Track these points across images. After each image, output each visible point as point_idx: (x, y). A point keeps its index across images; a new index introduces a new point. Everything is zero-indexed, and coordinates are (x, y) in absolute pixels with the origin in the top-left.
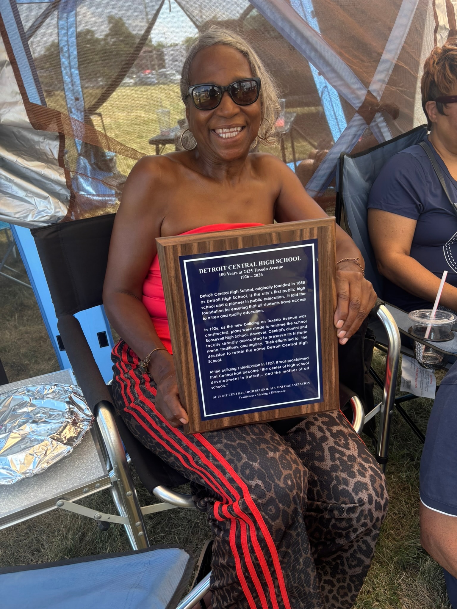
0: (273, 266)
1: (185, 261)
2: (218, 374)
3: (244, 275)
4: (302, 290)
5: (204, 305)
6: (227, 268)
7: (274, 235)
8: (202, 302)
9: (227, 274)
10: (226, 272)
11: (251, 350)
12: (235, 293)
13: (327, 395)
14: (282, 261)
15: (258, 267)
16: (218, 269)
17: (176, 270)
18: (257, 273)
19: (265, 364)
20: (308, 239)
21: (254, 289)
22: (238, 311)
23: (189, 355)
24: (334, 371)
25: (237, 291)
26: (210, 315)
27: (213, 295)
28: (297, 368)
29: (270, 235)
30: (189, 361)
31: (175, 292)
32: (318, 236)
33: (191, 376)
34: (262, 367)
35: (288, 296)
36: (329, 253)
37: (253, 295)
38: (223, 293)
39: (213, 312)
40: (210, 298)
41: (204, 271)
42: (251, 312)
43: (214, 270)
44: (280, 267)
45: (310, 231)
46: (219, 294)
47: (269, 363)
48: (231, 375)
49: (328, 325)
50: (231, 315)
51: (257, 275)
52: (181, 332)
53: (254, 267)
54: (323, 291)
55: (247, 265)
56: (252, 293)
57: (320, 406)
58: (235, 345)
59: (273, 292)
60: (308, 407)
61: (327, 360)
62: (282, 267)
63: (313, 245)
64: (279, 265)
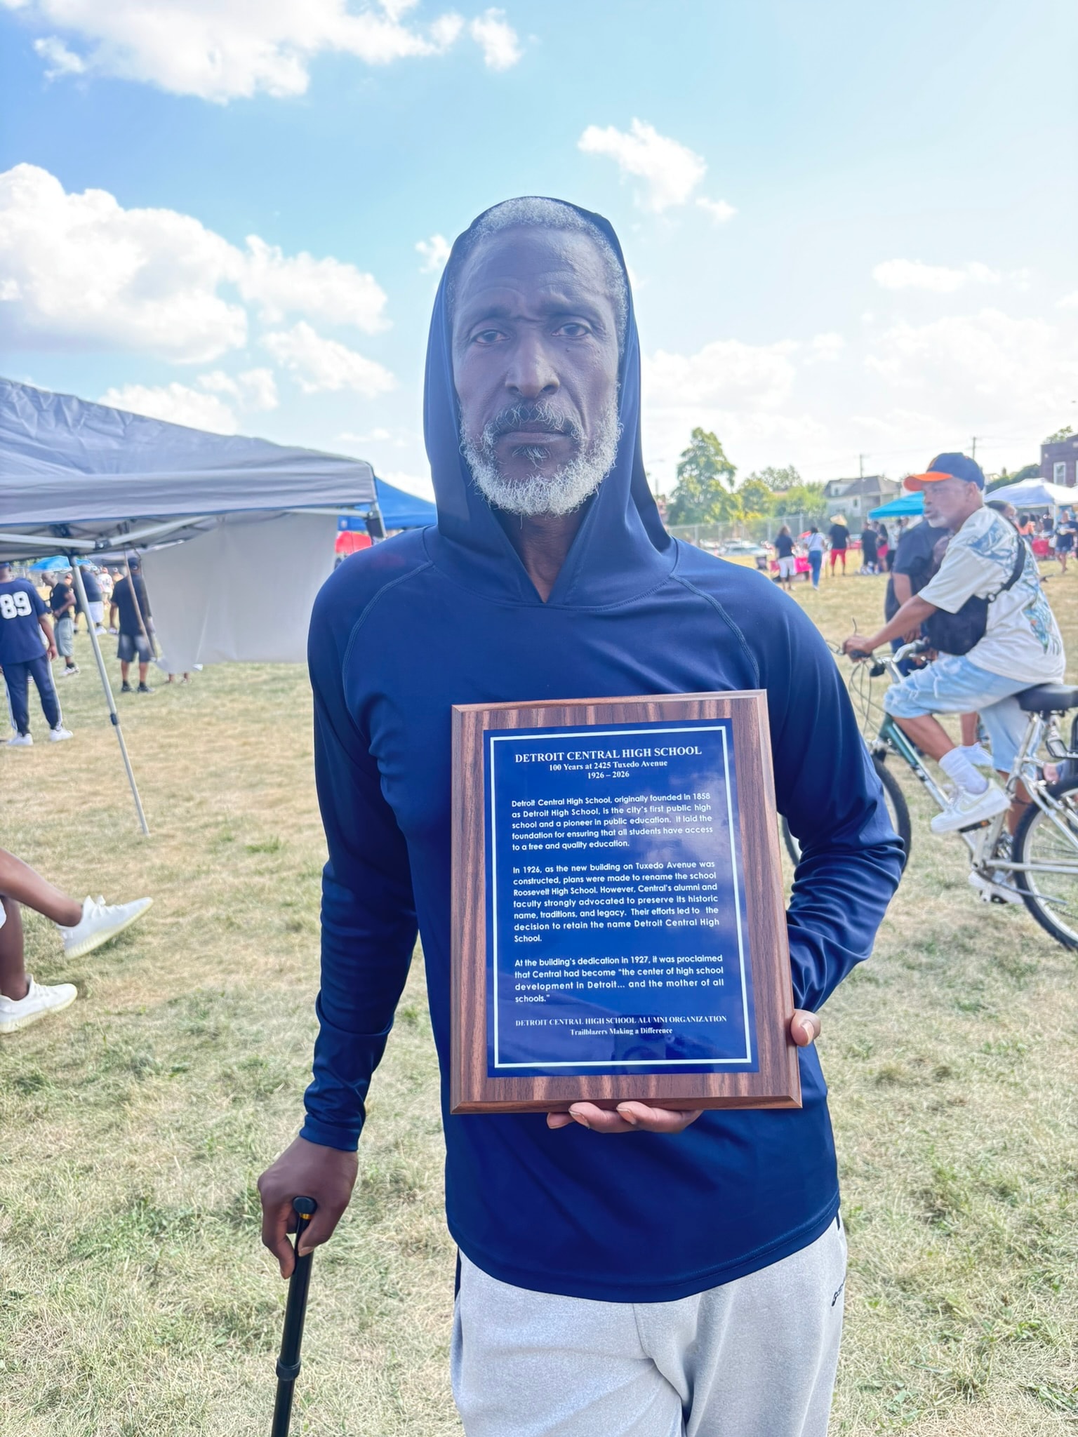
0: (648, 759)
1: (493, 739)
2: (531, 969)
3: (595, 771)
4: (704, 810)
5: (517, 821)
6: (564, 757)
7: (651, 708)
8: (515, 815)
9: (563, 767)
10: (562, 763)
11: (601, 925)
12: (576, 804)
13: (768, 1058)
14: (667, 752)
15: (621, 760)
16: (549, 757)
17: (477, 753)
18: (618, 769)
19: (630, 960)
20: (713, 717)
21: (612, 799)
22: (580, 839)
23: (479, 919)
24: (780, 998)
25: (580, 801)
26: (526, 842)
27: (536, 803)
28: (700, 978)
29: (645, 705)
30: (478, 932)
31: (469, 792)
32: (732, 714)
33: (478, 965)
34: (621, 966)
35: (678, 819)
36: (755, 746)
37: (610, 811)
38: (554, 802)
39: (532, 836)
40: (530, 809)
41: (525, 758)
42: (604, 844)
43: (541, 757)
44: (662, 764)
45: (718, 705)
46: (546, 803)
47: (637, 958)
48: (558, 974)
49: (760, 888)
50: (566, 846)
51: (618, 774)
52: (470, 869)
53: (612, 760)
54: (747, 816)
55: (601, 755)
56: (608, 806)
57: (752, 1085)
58: (570, 909)
59: (648, 809)
60: (723, 1081)
61: (764, 969)
62: (665, 764)
63: (723, 729)
64: (660, 759)
